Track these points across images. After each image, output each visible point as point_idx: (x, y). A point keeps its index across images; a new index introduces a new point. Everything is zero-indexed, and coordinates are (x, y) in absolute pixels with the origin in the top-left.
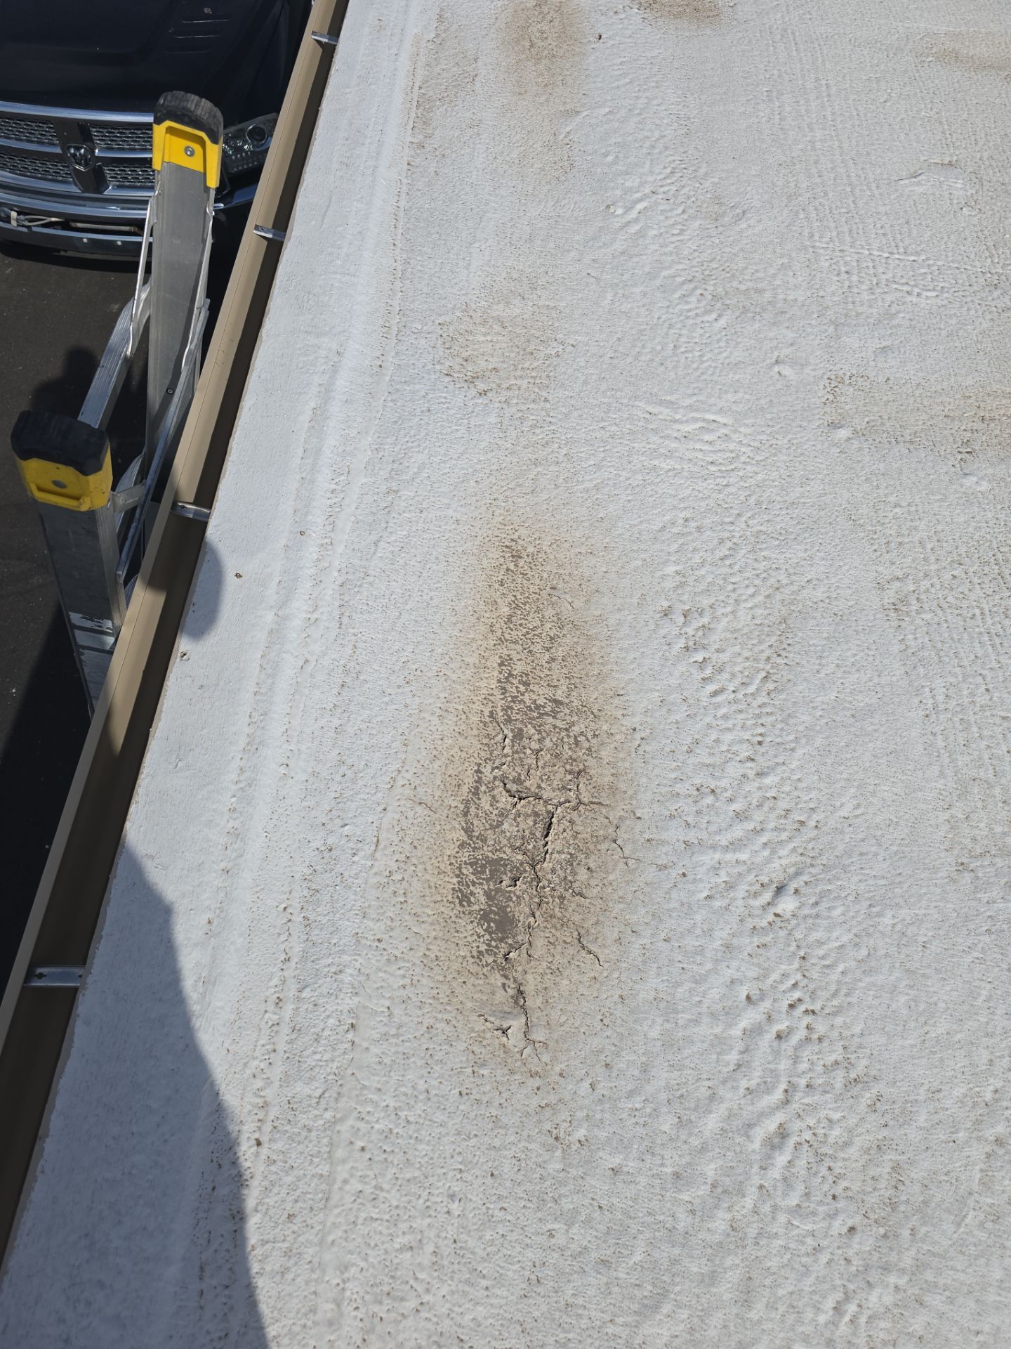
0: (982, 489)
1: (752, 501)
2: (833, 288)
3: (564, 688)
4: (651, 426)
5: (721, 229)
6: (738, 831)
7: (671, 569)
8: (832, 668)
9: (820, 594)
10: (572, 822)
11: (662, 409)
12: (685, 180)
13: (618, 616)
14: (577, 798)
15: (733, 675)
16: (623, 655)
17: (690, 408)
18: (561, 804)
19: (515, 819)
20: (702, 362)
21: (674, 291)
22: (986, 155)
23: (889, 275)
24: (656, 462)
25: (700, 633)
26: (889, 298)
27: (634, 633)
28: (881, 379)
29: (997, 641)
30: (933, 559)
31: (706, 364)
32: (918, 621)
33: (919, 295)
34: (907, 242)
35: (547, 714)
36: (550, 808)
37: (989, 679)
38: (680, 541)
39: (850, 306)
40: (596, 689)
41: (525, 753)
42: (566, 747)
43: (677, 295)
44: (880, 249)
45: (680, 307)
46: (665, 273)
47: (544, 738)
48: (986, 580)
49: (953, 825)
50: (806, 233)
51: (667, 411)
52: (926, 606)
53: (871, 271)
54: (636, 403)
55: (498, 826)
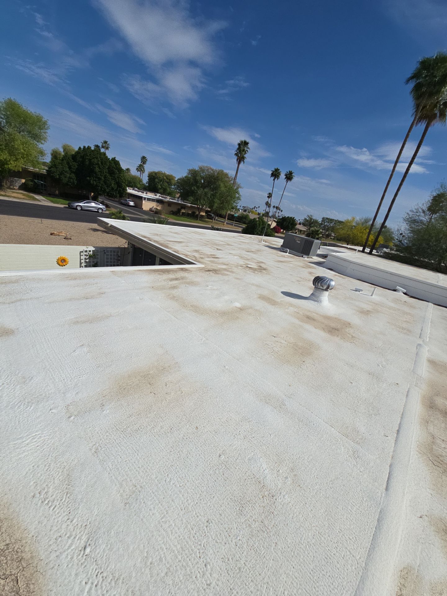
0: (108, 412)
1: (52, 449)
2: (61, 385)
3: (8, 539)
4: (15, 448)
5: (26, 385)
6: (70, 541)
7: (32, 483)
8: (83, 478)
9: (76, 462)
10: (23, 575)
11: (18, 441)
12: (12, 377)
13: (19, 507)
14: (23, 567)
15: (58, 500)
16: (23, 517)
17: (27, 435)
18: (18, 572)
19: (7, 585)
20: (28, 421)
21: (15, 407)
22: (89, 340)
23: (74, 375)
24: (20, 456)
25: (45, 495)
26: (75, 381)
27: (25, 509)
28: (79, 400)
29: (120, 444)
30: (101, 435)
31: (30, 421)
32: (102, 452)
33: (82, 377)
34: (76, 366)
35: (5, 550)
36: (16, 575)
37: (120, 455)
38: (33, 474)
39: (66, 387)
40: (18, 533)
41: (3, 566)
42: (14, 555)
43: (16, 407)
44: (70, 371)
45: (18, 411)
46: (12, 403)
47: (7, 558)
48: (114, 432)
49: (121, 496)
50: (50, 375)
51: (20, 441)
52: (102, 447)
53: (69, 377)
54: (10, 443)
55: (4, 590)
